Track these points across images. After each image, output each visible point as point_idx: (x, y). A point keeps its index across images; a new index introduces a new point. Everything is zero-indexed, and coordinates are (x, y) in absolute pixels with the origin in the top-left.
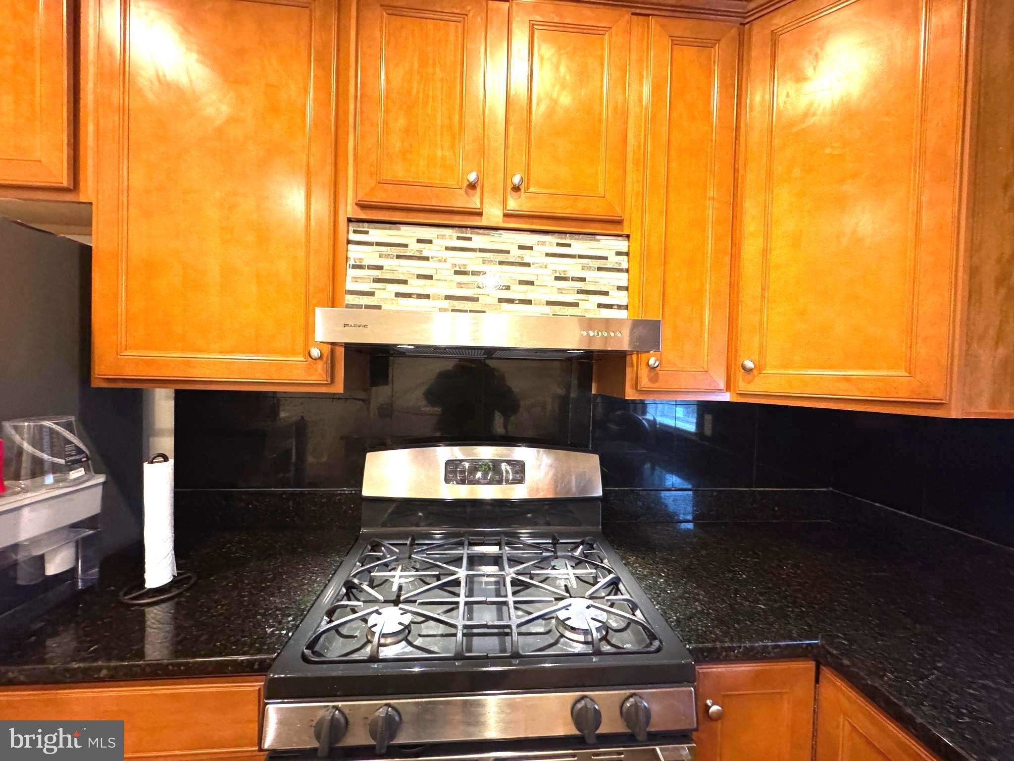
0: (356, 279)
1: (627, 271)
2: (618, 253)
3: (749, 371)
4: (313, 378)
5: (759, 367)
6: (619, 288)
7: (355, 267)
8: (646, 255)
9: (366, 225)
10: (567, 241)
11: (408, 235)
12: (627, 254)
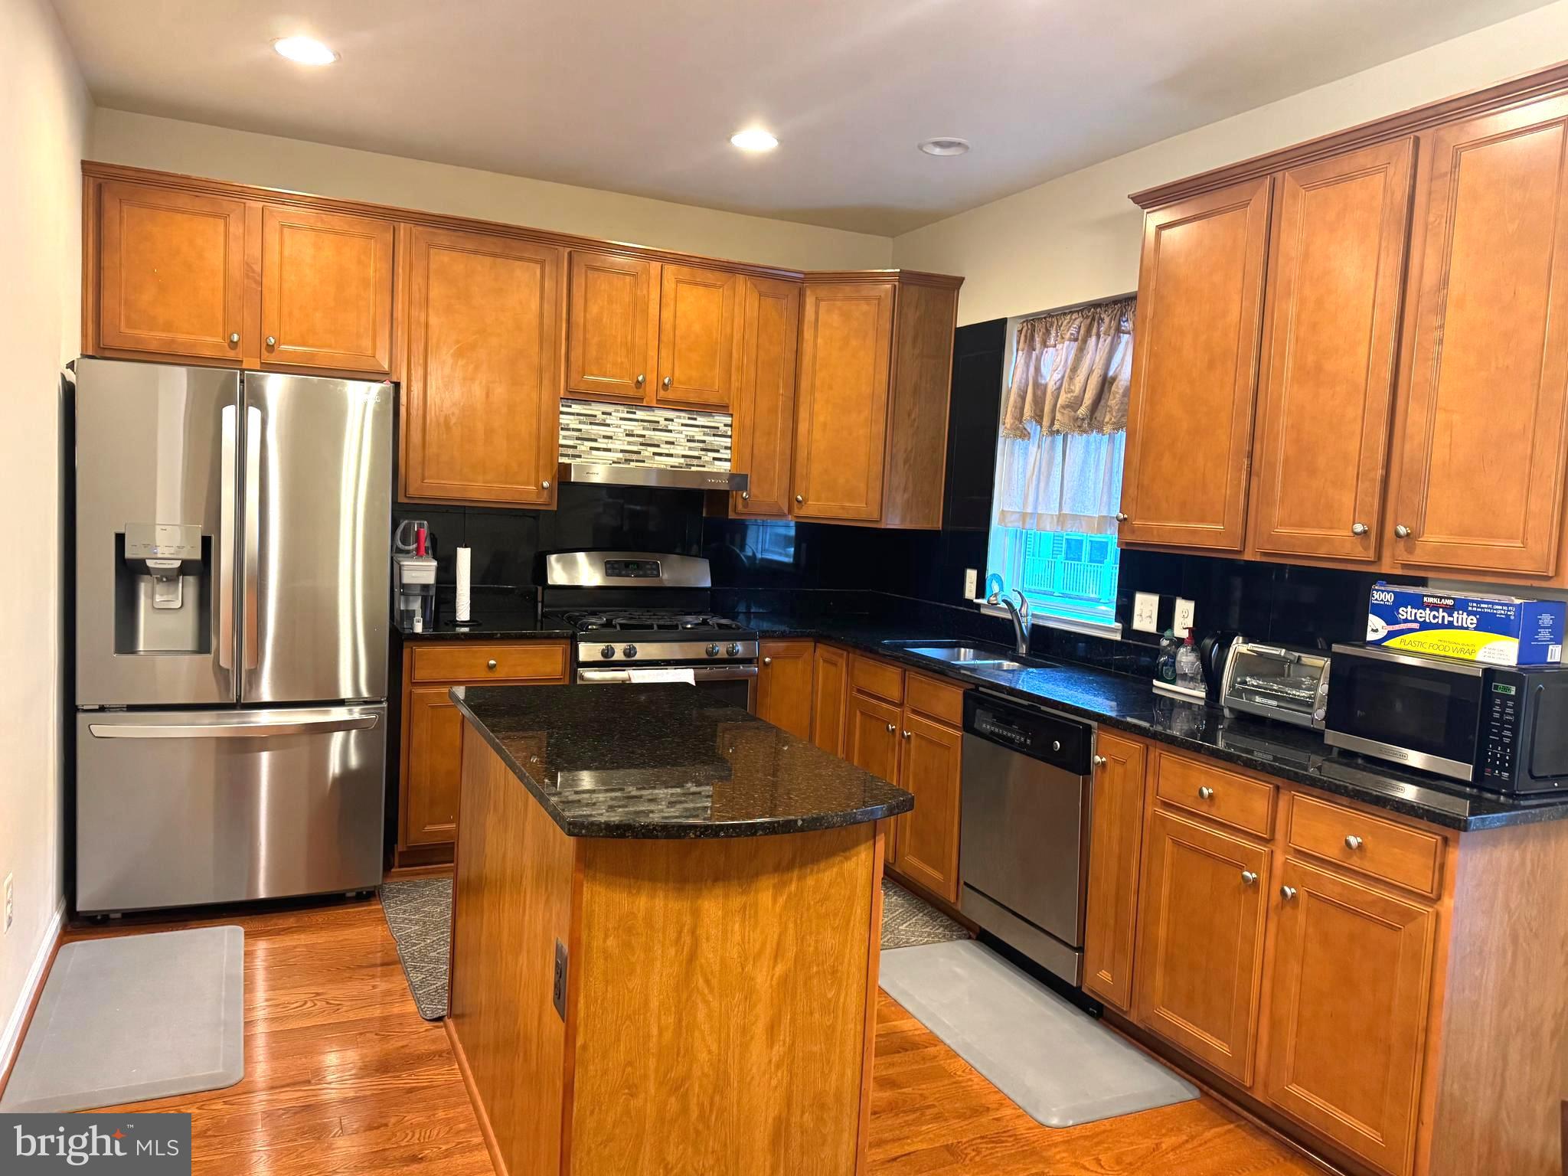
0: (565, 437)
1: (730, 437)
2: (726, 425)
3: (799, 502)
4: (541, 501)
5: (805, 500)
6: (726, 448)
7: (562, 429)
8: (742, 427)
9: (570, 401)
10: (695, 416)
11: (596, 409)
12: (731, 426)
